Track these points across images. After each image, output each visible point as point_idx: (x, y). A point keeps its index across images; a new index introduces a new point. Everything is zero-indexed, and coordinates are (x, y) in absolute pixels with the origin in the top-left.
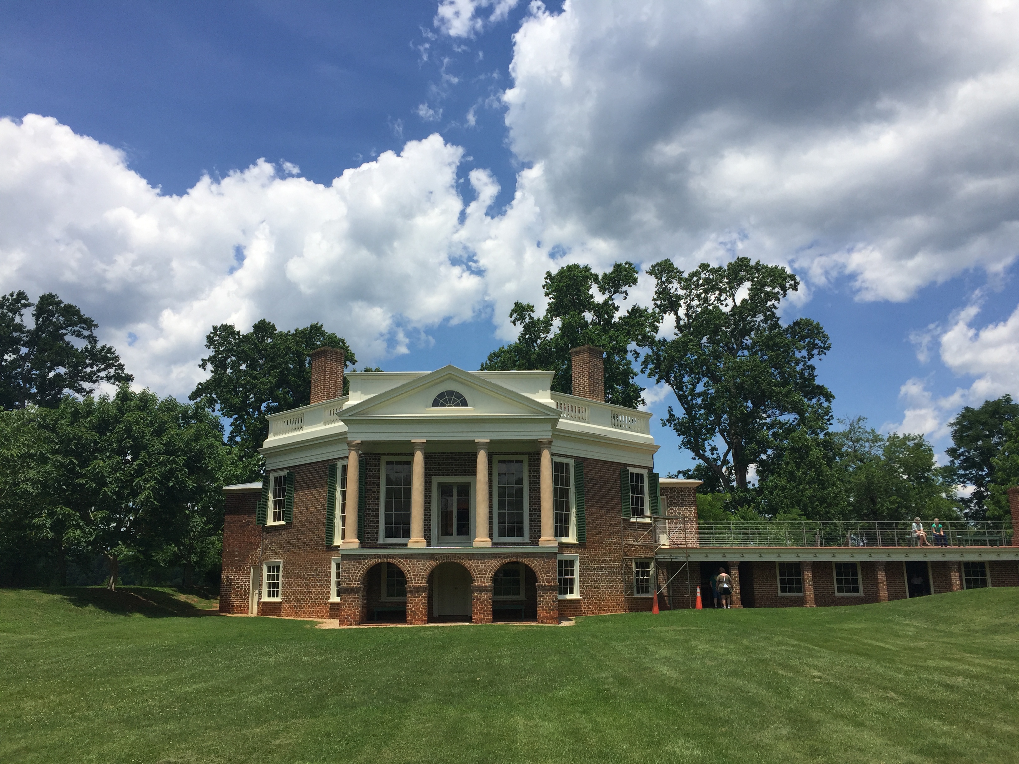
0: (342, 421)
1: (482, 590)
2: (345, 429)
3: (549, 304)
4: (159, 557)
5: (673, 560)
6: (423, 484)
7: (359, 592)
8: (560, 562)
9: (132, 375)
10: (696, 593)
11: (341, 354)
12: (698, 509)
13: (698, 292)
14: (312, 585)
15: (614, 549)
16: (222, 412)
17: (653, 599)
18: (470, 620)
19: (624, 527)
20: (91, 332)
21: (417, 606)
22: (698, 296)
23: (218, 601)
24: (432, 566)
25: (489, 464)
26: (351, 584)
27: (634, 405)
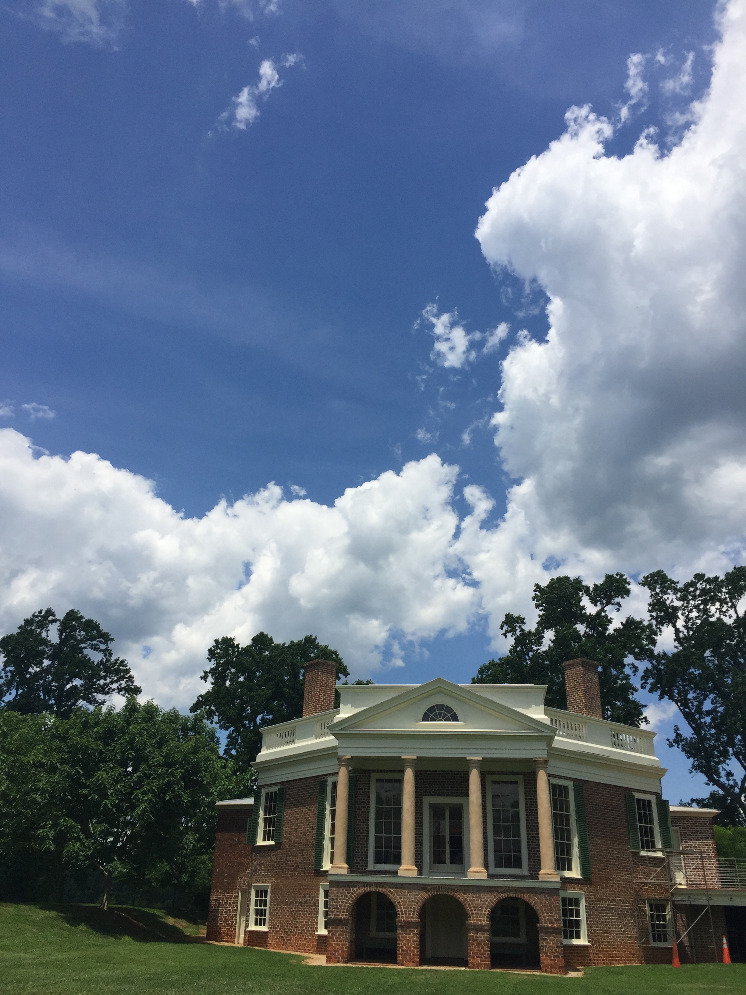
0: (333, 735)
1: (478, 929)
2: (336, 743)
3: (540, 616)
4: (151, 875)
5: (692, 903)
6: (414, 804)
7: (347, 925)
8: (564, 899)
9: (141, 687)
10: (722, 944)
11: (334, 666)
12: (717, 844)
13: (697, 603)
14: (300, 914)
15: (624, 887)
16: (219, 725)
17: (671, 949)
18: (465, 964)
19: (633, 861)
20: (107, 646)
21: (408, 944)
22: (697, 607)
23: (205, 927)
24: (424, 898)
25: (482, 785)
26: (339, 915)
27: (636, 723)
